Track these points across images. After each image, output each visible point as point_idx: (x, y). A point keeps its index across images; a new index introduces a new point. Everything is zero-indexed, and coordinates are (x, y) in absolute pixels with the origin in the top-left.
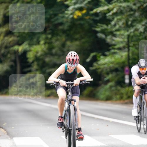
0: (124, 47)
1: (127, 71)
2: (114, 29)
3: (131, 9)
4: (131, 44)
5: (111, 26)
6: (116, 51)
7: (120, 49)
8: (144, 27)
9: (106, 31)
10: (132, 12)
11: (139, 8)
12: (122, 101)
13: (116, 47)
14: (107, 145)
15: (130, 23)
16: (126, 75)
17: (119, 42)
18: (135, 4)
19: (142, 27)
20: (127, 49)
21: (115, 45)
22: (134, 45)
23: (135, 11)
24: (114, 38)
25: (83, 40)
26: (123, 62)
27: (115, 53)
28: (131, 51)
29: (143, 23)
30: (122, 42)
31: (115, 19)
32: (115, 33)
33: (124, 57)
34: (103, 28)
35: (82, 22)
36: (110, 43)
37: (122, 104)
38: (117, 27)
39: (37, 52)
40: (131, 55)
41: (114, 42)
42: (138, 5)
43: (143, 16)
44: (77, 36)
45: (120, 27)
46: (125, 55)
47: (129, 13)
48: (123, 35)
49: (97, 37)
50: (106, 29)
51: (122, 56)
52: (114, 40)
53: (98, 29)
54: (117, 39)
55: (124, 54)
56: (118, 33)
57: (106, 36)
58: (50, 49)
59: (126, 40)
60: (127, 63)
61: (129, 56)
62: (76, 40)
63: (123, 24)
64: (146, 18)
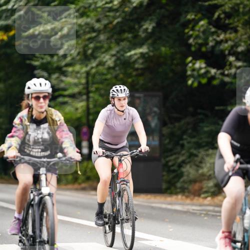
0: (80, 93)
1: (85, 134)
2: (63, 63)
3: (93, 30)
4: (93, 88)
5: (59, 57)
6: (66, 99)
7: (73, 96)
8: (114, 59)
9: (50, 66)
10: (94, 35)
11: (105, 26)
12: (76, 186)
13: (66, 93)
15: (90, 52)
16: (84, 140)
17: (70, 84)
18: (98, 21)
19: (110, 59)
20: (84, 97)
21: (65, 90)
22: (97, 89)
23: (99, 32)
24: (64, 78)
25: (10, 82)
26: (79, 119)
27: (65, 103)
28: (91, 100)
29: (113, 52)
30: (76, 85)
32: (65, 69)
33: (80, 111)
34: (45, 61)
35: (9, 51)
37: (77, 189)
38: (69, 59)
40: (91, 106)
41: (62, 85)
42: (105, 22)
43: (113, 41)
45: (73, 59)
46: (82, 107)
47: (88, 36)
48: (78, 72)
50: (49, 63)
51: (77, 109)
52: (62, 81)
53: (36, 63)
54: (69, 80)
55: (81, 105)
56: (70, 69)
57: (50, 74)
59: (83, 81)
60: (84, 120)
61: (88, 108)
63: (79, 54)
64: (118, 43)
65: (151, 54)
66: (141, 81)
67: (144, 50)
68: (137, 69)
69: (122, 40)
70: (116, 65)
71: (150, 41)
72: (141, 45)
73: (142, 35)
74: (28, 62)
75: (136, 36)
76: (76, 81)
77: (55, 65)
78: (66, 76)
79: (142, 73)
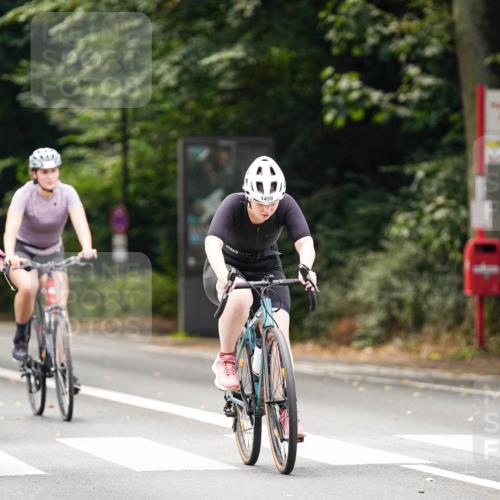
0: (109, 140)
1: (119, 220)
4: (135, 130)
6: (82, 151)
7: (95, 145)
8: (177, 70)
11: (160, 6)
13: (83, 139)
16: (116, 232)
17: (90, 122)
19: (169, 70)
20: (118, 147)
21: (78, 132)
22: (144, 132)
24: (77, 109)
26: (107, 191)
27: (79, 159)
28: (131, 153)
29: (176, 57)
30: (102, 123)
33: (109, 174)
36: (63, 127)
40: (132, 164)
41: (74, 123)
43: (175, 34)
46: (114, 166)
49: (17, 105)
51: (103, 171)
52: (73, 115)
53: (22, 79)
54: (87, 112)
55: (111, 163)
59: (116, 115)
60: (118, 193)
61: (125, 169)
64: (185, 37)
65: (251, 61)
66: (232, 115)
67: (237, 52)
68: (222, 92)
69: (194, 34)
70: (181, 83)
71: (249, 36)
72: (230, 43)
73: (233, 22)
74: (5, 77)
75: (221, 26)
76: (101, 115)
79: (233, 98)
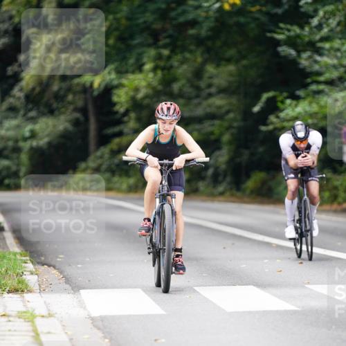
0: (341, 79)
2: (318, 37)
5: (311, 28)
6: (321, 87)
7: (330, 83)
9: (299, 41)
12: (335, 206)
13: (322, 79)
14: (299, 307)
17: (327, 66)
21: (319, 74)
24: (318, 58)
25: (245, 62)
27: (319, 92)
30: (335, 67)
31: (321, 13)
32: (319, 45)
34: (292, 33)
35: (242, 20)
36: (308, 70)
37: (335, 211)
38: (325, 30)
39: (137, 90)
41: (316, 67)
44: (231, 52)
45: (331, 30)
48: (338, 50)
49: (277, 54)
50: (298, 36)
52: (316, 62)
53: (280, 37)
54: (325, 60)
56: (327, 45)
57: (299, 52)
58: (167, 82)
62: (229, 61)
63: (339, 24)
74: (269, 35)
76: (335, 61)
77: (307, 39)
78: (321, 55)
